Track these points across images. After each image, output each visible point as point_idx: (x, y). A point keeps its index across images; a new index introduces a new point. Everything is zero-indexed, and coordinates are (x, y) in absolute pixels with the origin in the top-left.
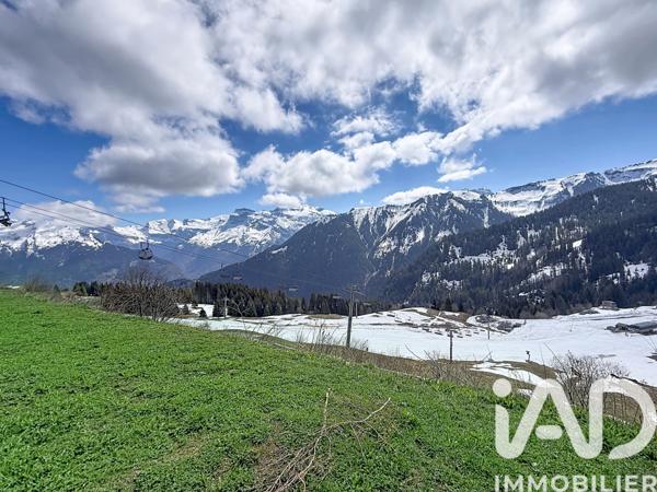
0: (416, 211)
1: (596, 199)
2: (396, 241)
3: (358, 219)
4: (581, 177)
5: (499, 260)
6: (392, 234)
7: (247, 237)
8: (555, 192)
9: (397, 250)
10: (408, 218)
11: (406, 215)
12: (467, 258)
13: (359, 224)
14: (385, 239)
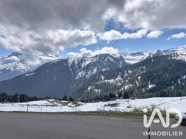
0: (95, 60)
1: (152, 60)
2: (85, 72)
3: (70, 62)
4: (155, 52)
5: (117, 82)
6: (84, 69)
7: (17, 67)
8: (146, 56)
9: (85, 76)
10: (91, 63)
11: (91, 62)
12: (106, 81)
13: (70, 64)
14: (80, 71)
